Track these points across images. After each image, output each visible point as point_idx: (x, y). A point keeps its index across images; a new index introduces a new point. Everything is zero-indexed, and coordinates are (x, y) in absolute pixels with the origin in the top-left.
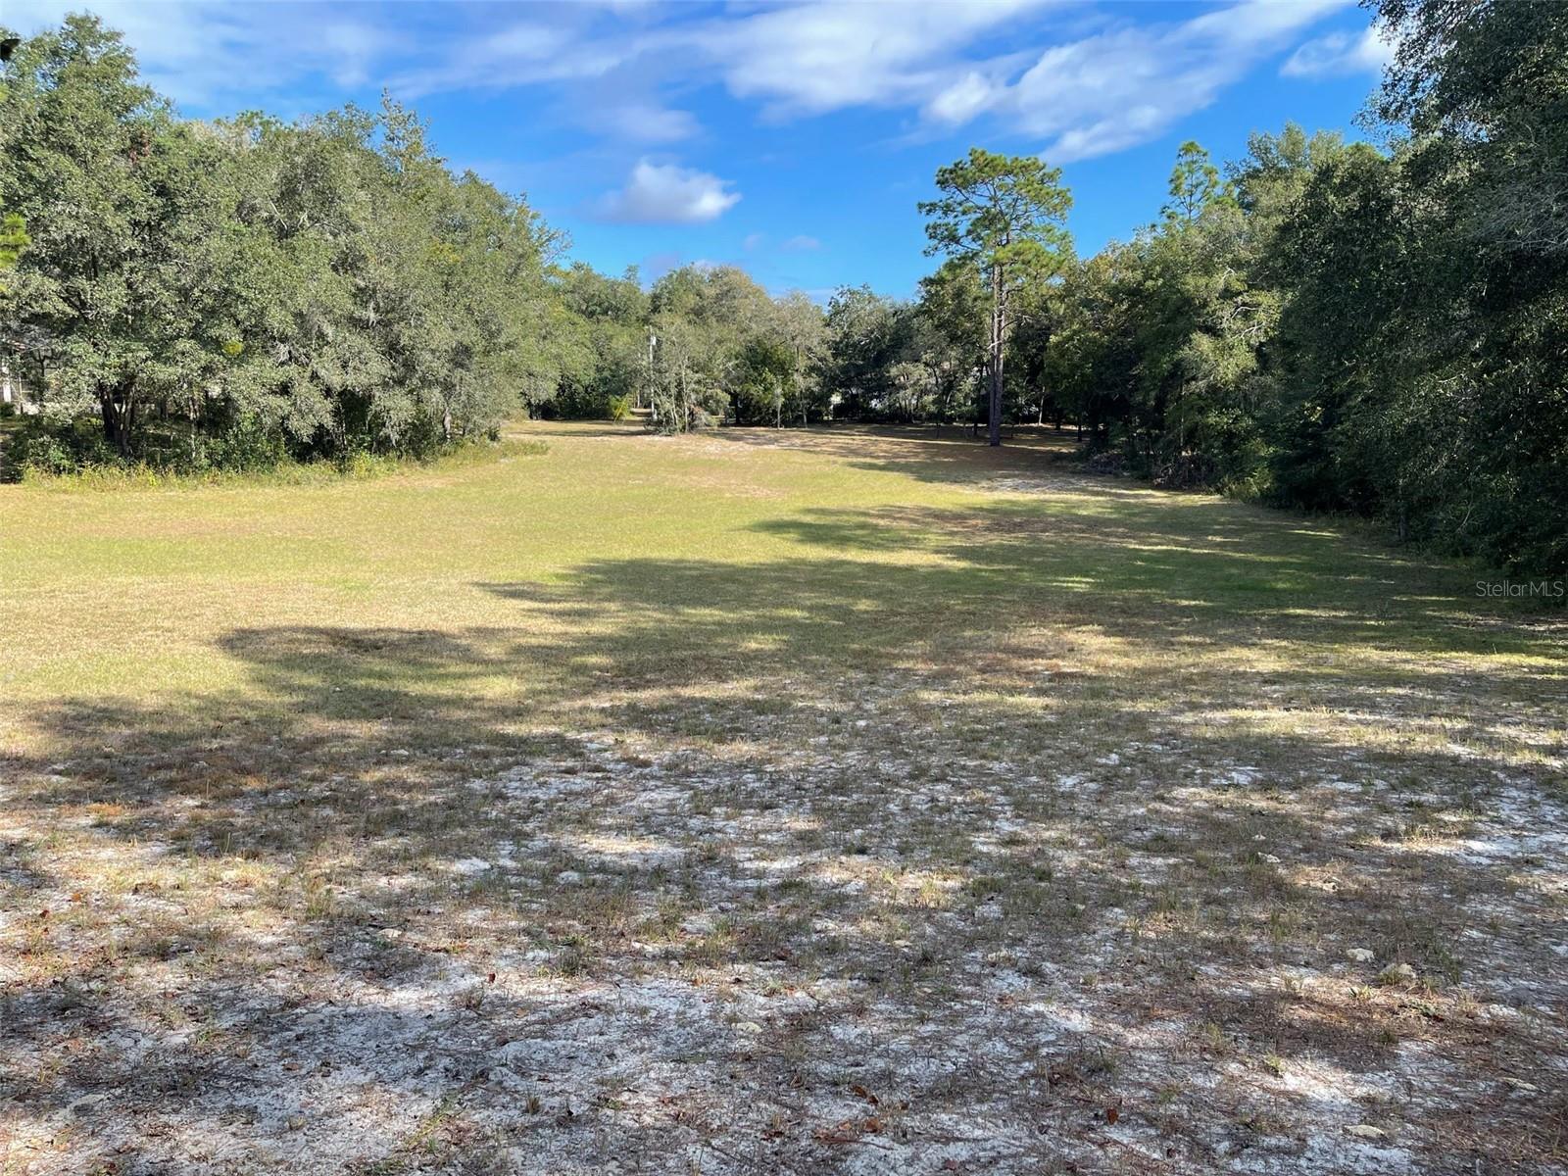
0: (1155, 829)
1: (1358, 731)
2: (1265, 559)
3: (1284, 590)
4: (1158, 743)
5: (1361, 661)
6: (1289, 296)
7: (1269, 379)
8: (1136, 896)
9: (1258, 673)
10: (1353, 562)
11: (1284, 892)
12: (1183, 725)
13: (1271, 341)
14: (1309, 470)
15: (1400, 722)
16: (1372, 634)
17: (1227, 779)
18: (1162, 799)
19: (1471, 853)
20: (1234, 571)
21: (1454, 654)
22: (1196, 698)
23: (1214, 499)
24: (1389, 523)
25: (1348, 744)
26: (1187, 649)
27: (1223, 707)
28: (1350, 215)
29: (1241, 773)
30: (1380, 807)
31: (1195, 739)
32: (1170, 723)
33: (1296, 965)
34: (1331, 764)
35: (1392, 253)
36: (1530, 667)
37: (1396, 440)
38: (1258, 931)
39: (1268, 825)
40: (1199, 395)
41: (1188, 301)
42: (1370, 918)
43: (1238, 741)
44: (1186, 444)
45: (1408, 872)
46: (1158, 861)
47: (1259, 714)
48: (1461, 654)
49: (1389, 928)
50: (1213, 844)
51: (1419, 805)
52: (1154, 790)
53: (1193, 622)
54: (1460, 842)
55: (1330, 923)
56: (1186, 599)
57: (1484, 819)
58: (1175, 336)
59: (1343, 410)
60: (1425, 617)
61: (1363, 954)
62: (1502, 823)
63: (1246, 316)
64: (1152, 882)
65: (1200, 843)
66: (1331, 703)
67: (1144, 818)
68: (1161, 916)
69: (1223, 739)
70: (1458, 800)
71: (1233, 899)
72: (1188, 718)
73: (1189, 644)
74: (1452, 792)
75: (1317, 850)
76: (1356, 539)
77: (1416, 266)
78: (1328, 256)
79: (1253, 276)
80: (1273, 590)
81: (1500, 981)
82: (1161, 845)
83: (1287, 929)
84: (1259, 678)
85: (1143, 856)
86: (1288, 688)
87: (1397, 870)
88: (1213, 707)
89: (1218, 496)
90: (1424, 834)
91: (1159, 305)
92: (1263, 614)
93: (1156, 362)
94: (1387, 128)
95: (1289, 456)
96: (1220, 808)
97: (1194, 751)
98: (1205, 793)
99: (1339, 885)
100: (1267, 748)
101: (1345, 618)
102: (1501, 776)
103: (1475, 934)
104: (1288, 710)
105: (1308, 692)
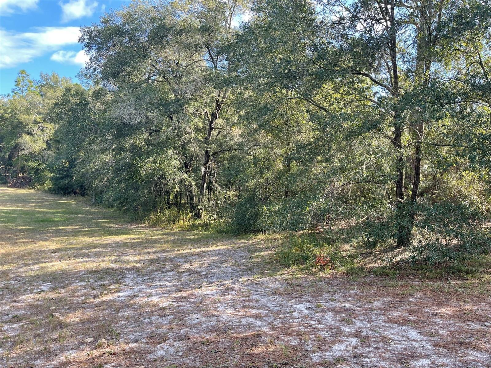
0: (13, 313)
1: (84, 265)
2: (50, 211)
3: (58, 221)
4: (13, 280)
5: (84, 242)
6: (57, 126)
7: (51, 152)
8: (7, 342)
9: (49, 250)
10: (80, 211)
11: (62, 325)
12: (22, 272)
13: (51, 139)
14: (65, 182)
15: (96, 260)
16: (86, 233)
17: (40, 289)
18: (15, 301)
19: (119, 297)
20: (39, 215)
21: (110, 237)
22: (27, 262)
23: (32, 191)
24: (90, 198)
25: (81, 270)
26: (23, 244)
27: (37, 263)
28: (77, 104)
29: (45, 286)
30: (92, 288)
31: (27, 277)
32: (17, 272)
33: (68, 350)
34: (76, 277)
35: (89, 117)
36: (130, 238)
37: (92, 173)
38: (54, 342)
39: (56, 303)
40: (26, 155)
41: (21, 123)
42: (91, 326)
43: (43, 275)
44: (21, 172)
45: (102, 308)
46: (15, 326)
47: (51, 264)
48: (112, 237)
49: (97, 328)
50: (35, 314)
51: (104, 285)
52: (12, 298)
53: (25, 235)
54: (116, 294)
55: (79, 332)
56: (22, 226)
57: (122, 285)
58: (16, 134)
59: (75, 163)
60: (101, 226)
61: (90, 340)
62: (127, 286)
63: (42, 130)
64: (13, 334)
65: (31, 315)
66: (75, 257)
67: (8, 310)
68: (18, 347)
69: (38, 275)
70: (115, 281)
71: (45, 333)
72: (24, 269)
73: (23, 242)
74: (113, 279)
75: (72, 308)
76: (80, 203)
77: (97, 122)
78: (70, 115)
79: (45, 118)
80: (53, 221)
81: (131, 336)
82: (17, 319)
83: (64, 338)
84: (50, 252)
85: (9, 325)
86: (60, 254)
87: (98, 308)
88: (34, 264)
89: (33, 190)
90: (106, 294)
91: (10, 123)
92: (50, 230)
93: (9, 142)
94: (86, 81)
95: (58, 178)
96: (38, 300)
97: (27, 281)
98: (32, 296)
99: (81, 318)
100: (54, 276)
101: (78, 228)
102: (126, 271)
103: (123, 322)
104: (60, 261)
105: (67, 254)
